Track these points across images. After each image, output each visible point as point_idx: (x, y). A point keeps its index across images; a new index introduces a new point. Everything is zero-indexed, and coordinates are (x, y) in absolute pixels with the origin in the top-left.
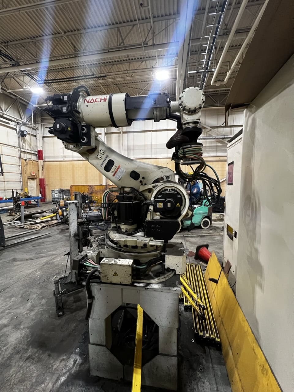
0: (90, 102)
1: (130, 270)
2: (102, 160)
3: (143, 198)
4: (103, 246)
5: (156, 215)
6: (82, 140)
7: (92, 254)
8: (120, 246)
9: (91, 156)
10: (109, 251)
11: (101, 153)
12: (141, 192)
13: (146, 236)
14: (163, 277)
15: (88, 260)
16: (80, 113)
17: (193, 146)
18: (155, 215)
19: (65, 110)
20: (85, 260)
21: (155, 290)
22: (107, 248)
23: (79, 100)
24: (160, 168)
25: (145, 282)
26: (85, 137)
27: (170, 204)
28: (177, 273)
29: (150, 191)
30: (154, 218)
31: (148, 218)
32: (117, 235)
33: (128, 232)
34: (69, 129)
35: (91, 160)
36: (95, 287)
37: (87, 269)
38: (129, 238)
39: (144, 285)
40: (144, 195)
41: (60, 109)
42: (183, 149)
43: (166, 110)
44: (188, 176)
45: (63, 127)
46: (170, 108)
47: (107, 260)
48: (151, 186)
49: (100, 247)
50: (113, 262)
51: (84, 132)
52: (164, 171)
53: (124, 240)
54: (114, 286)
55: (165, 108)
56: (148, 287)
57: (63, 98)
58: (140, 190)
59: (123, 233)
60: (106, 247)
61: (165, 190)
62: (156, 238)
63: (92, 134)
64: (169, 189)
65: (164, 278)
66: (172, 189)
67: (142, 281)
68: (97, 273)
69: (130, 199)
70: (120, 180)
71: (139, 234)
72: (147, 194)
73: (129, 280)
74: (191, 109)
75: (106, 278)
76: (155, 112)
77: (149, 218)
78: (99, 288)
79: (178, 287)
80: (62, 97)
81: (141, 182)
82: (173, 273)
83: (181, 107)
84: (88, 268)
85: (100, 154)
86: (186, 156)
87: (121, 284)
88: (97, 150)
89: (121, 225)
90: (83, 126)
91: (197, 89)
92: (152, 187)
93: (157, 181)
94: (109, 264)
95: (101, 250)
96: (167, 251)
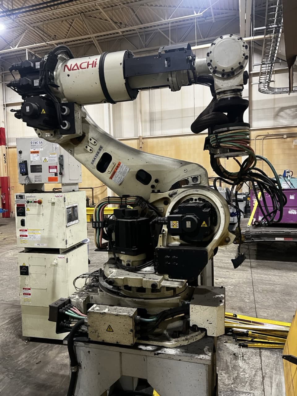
0: (73, 70)
1: (130, 322)
2: (93, 155)
3: (154, 213)
4: (95, 288)
5: (175, 240)
6: (61, 126)
7: (77, 299)
8: (118, 288)
9: (76, 148)
10: (103, 296)
11: (91, 143)
12: (152, 204)
13: (157, 273)
14: (183, 338)
15: (72, 307)
16: (59, 87)
17: (231, 128)
18: (172, 240)
19: (36, 83)
20: (67, 308)
21: (170, 357)
22: (101, 291)
23: (56, 67)
24: (183, 163)
25: (155, 344)
26: (66, 122)
27: (190, 222)
28: (209, 334)
29: (166, 201)
30: (169, 245)
31: (160, 245)
32: (114, 271)
33: (131, 267)
34: (43, 111)
35: (77, 154)
36: (81, 348)
37: (70, 321)
38: (132, 276)
39: (153, 349)
40: (156, 208)
41: (30, 83)
42: (217, 133)
43: (188, 73)
44: (232, 176)
45: (35, 110)
46: (193, 69)
47: (98, 308)
48: (166, 194)
49: (91, 290)
50: (106, 311)
51: (65, 113)
52: (189, 170)
53: (123, 278)
54: (107, 347)
55: (185, 71)
56: (159, 352)
57: (35, 65)
58: (151, 201)
59: (123, 268)
60: (98, 289)
61: (188, 201)
62: (173, 276)
63: (78, 116)
64: (194, 198)
65: (187, 339)
66: (200, 199)
67: (151, 343)
68: (84, 328)
69: (133, 214)
70: (120, 184)
71: (148, 269)
72: (161, 206)
73: (129, 340)
74: (226, 71)
75: (97, 334)
76: (170, 78)
77: (162, 245)
78: (88, 351)
79: (206, 354)
80: (32, 65)
81: (153, 187)
82: (203, 334)
83: (210, 67)
84: (72, 320)
85: (90, 145)
86: (221, 145)
87: (117, 345)
88: (86, 138)
89: (121, 255)
90: (64, 104)
91: (234, 39)
92: (168, 196)
93: (177, 185)
94: (101, 313)
95: (92, 295)
96: (193, 299)
